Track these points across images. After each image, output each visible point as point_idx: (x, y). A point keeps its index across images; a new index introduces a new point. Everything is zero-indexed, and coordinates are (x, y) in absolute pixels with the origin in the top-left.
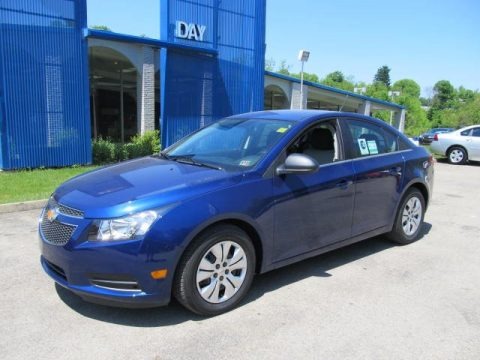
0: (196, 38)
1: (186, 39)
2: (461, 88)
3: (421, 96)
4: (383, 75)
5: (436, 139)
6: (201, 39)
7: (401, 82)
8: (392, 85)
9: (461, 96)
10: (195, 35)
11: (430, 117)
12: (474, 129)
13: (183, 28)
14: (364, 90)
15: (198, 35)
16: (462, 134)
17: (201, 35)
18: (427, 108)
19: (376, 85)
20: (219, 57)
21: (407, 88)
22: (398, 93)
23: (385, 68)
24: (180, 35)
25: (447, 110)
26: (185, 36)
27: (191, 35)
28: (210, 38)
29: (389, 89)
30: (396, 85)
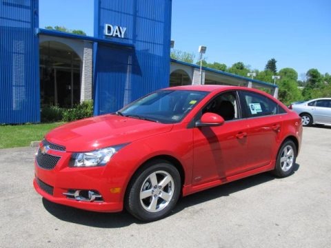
0: (119, 36)
1: (112, 36)
2: (326, 74)
3: (298, 80)
4: (272, 65)
5: (291, 108)
6: (123, 37)
7: (284, 69)
8: (278, 72)
9: (326, 80)
10: (118, 34)
11: (303, 93)
12: (319, 101)
13: (109, 29)
14: (254, 74)
15: (121, 33)
16: (309, 105)
17: (123, 33)
18: (302, 88)
19: (266, 72)
20: (136, 49)
21: (288, 74)
22: (279, 77)
23: (273, 60)
24: (107, 34)
25: (315, 89)
26: (111, 34)
27: (115, 33)
28: (130, 36)
29: (275, 74)
30: (280, 72)
